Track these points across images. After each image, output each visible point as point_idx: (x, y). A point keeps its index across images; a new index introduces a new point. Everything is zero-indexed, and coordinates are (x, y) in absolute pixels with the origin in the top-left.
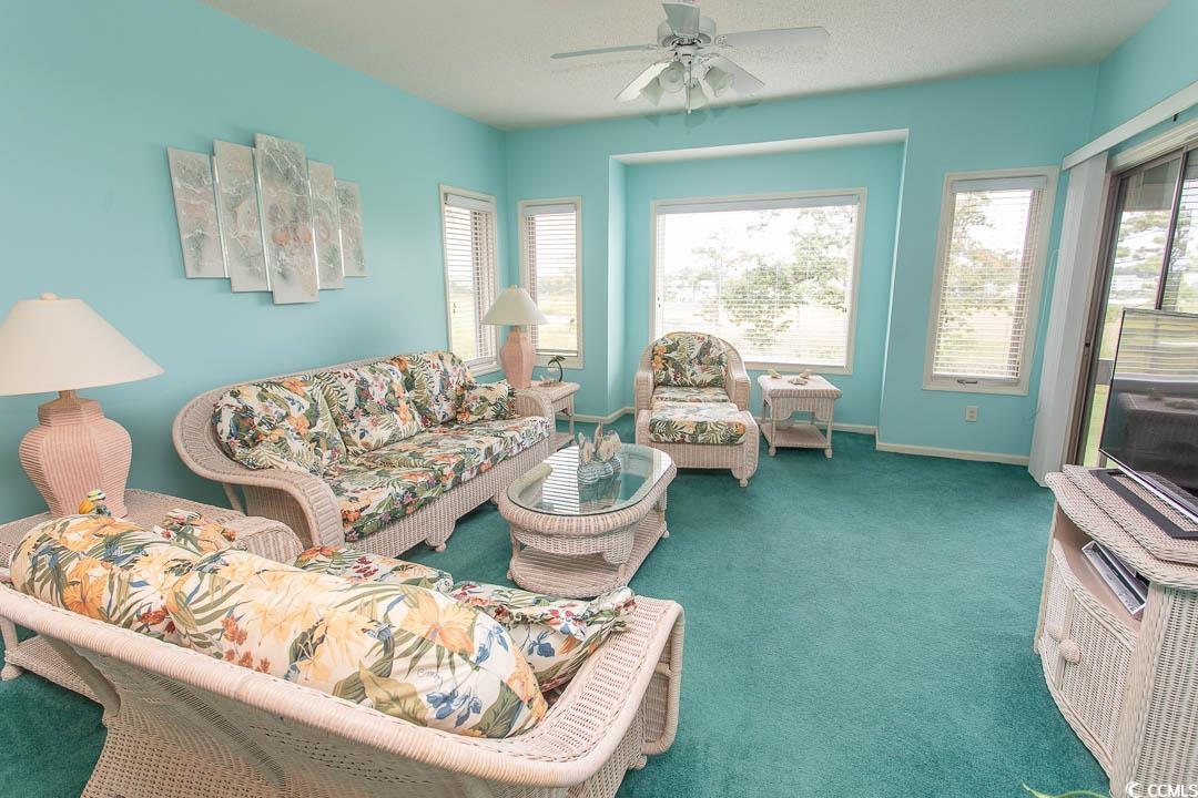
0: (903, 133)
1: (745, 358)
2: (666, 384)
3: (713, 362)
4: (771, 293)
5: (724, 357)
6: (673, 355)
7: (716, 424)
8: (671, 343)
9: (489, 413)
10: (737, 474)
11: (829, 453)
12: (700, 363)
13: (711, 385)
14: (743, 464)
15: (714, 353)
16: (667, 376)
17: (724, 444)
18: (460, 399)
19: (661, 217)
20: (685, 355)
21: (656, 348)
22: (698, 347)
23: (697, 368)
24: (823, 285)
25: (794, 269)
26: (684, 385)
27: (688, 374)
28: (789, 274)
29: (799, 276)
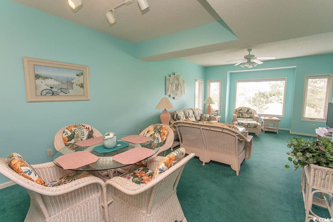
0: (296, 67)
1: (257, 113)
2: (239, 117)
3: (250, 113)
4: (262, 99)
5: (252, 112)
6: (241, 111)
7: (252, 124)
8: (240, 109)
9: (206, 119)
10: (256, 134)
11: (278, 133)
12: (247, 113)
13: (249, 118)
14: (258, 132)
15: (250, 111)
16: (239, 115)
17: (254, 127)
18: (201, 117)
19: (238, 83)
20: (243, 111)
21: (237, 110)
22: (246, 110)
23: (246, 114)
24: (279, 97)
25: (269, 93)
26: (243, 118)
27: (244, 115)
28: (268, 94)
29: (271, 95)
